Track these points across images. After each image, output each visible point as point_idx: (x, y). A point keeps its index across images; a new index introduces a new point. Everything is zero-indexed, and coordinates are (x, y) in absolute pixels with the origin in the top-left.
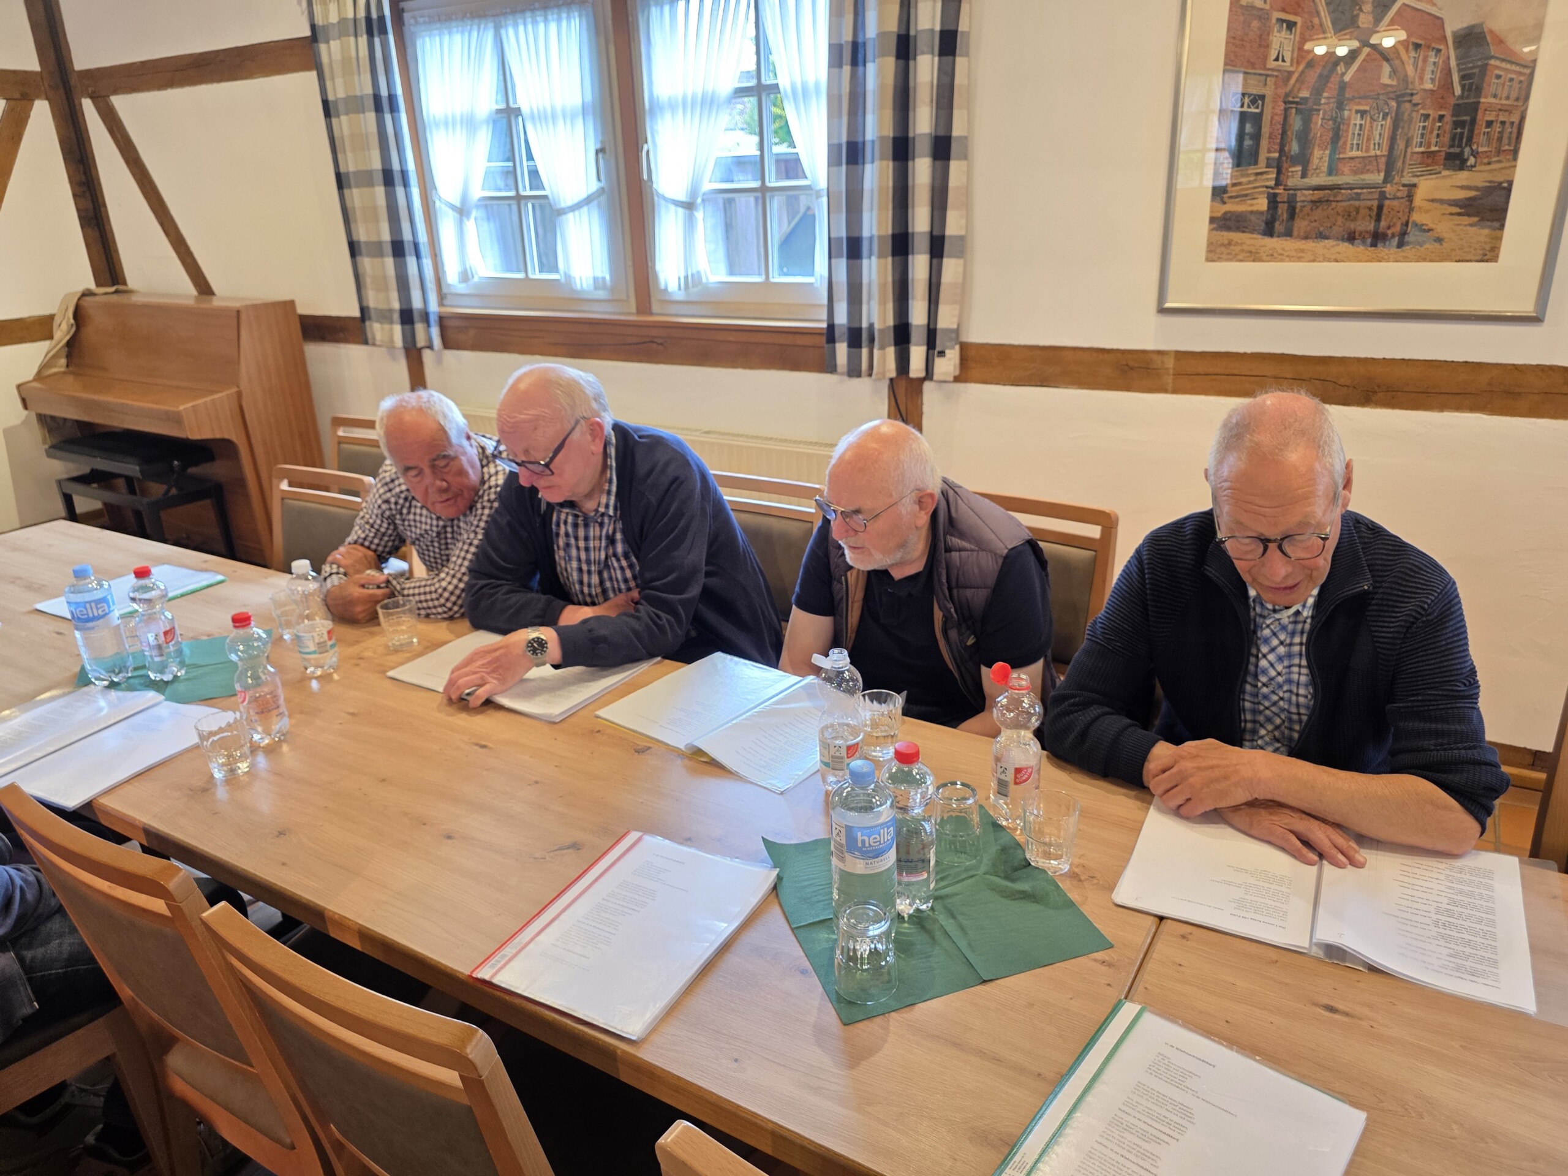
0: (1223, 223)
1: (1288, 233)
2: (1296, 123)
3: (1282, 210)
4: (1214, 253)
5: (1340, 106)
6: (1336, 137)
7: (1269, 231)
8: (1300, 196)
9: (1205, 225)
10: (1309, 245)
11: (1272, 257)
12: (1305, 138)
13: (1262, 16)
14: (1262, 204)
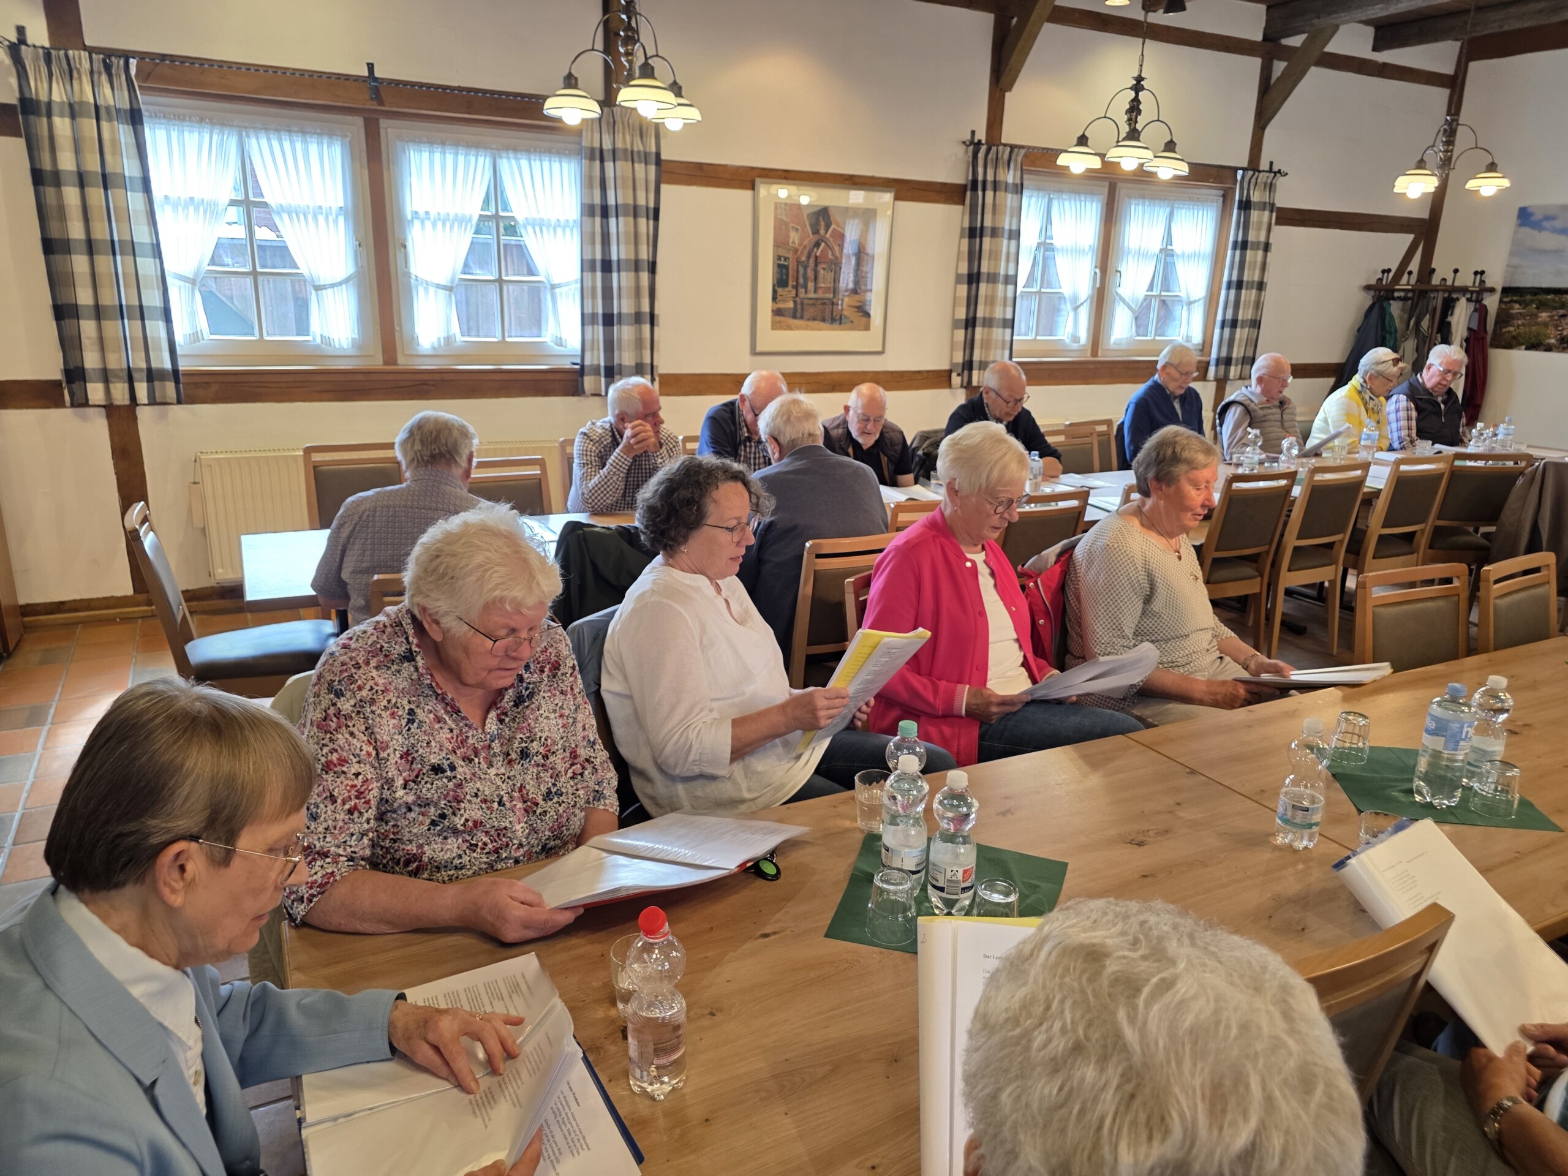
0: (777, 312)
1: (802, 318)
2: (801, 270)
3: (799, 307)
4: (775, 326)
5: (816, 265)
6: (816, 278)
7: (794, 317)
8: (805, 302)
9: (770, 313)
10: (810, 323)
11: (797, 328)
12: (806, 279)
13: (787, 224)
14: (791, 305)
